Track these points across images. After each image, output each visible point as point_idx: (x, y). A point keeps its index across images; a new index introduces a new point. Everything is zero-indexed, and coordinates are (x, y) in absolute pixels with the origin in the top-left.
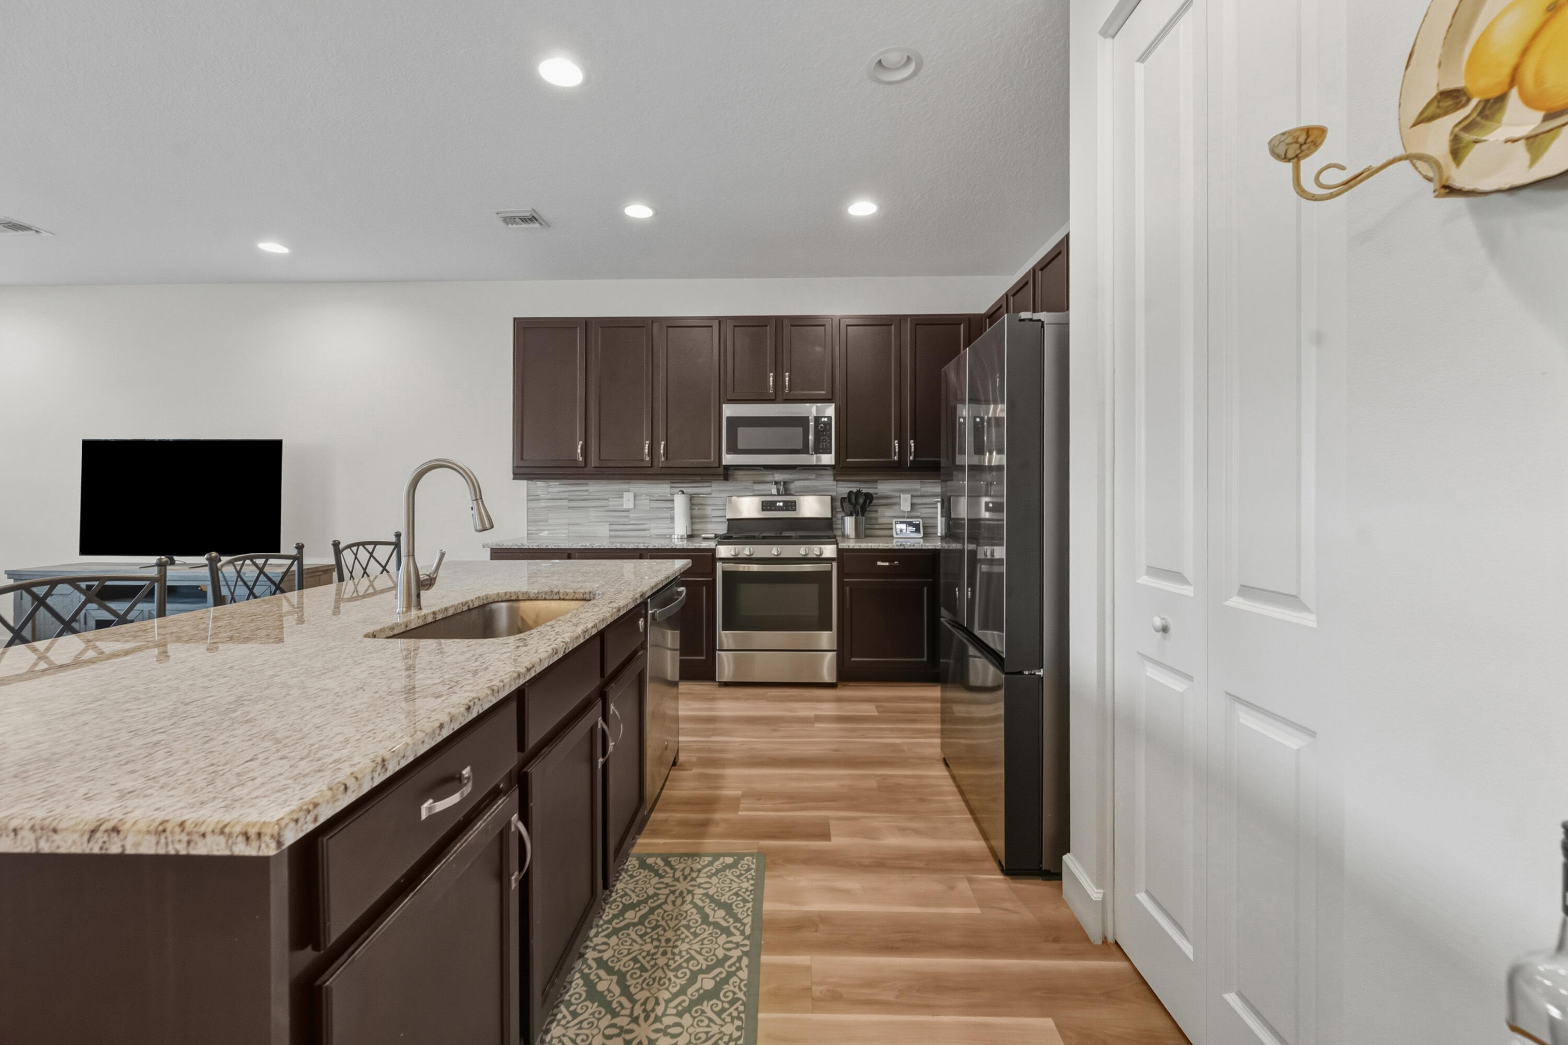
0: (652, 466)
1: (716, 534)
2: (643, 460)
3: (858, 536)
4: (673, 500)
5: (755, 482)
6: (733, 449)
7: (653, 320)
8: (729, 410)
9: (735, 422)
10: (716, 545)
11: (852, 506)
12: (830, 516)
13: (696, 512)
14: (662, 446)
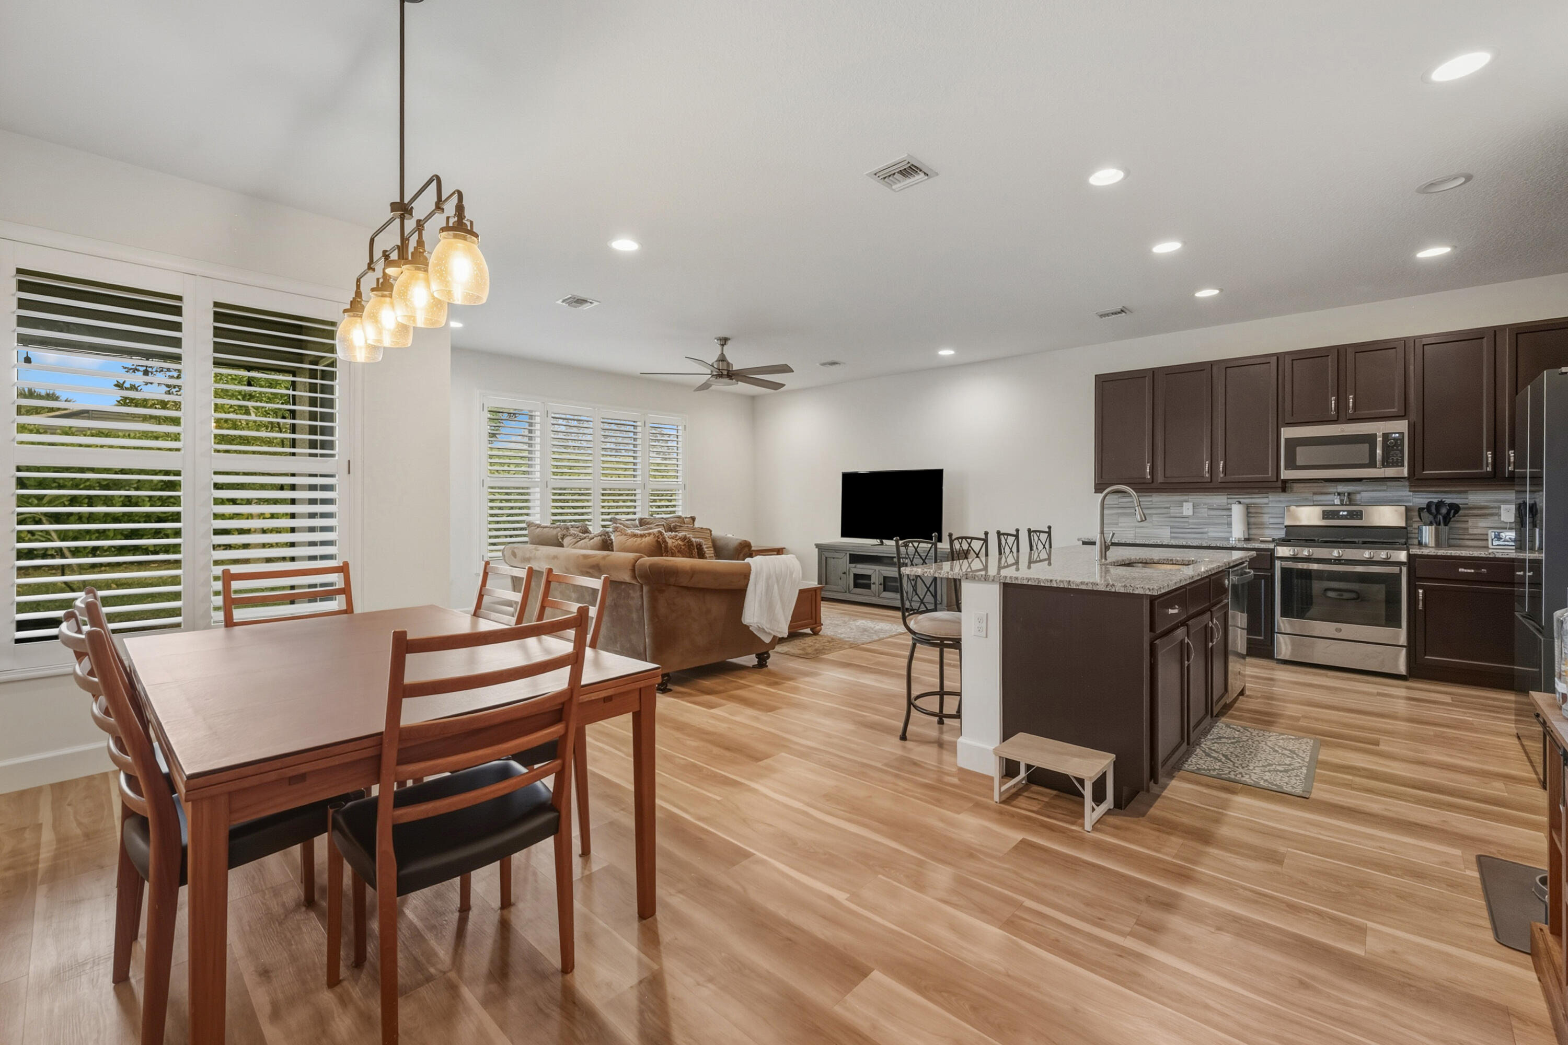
0: (1211, 482)
1: (1273, 539)
2: (1203, 477)
3: (1438, 545)
4: (1231, 509)
5: (1315, 494)
6: (1292, 464)
7: (1212, 364)
8: (1287, 433)
9: (1293, 444)
10: (1275, 546)
11: (1431, 516)
12: (1403, 525)
13: (1252, 520)
14: (1221, 465)
